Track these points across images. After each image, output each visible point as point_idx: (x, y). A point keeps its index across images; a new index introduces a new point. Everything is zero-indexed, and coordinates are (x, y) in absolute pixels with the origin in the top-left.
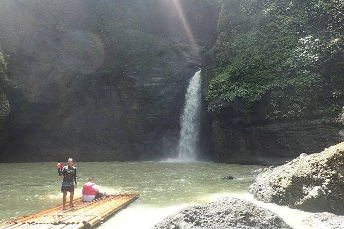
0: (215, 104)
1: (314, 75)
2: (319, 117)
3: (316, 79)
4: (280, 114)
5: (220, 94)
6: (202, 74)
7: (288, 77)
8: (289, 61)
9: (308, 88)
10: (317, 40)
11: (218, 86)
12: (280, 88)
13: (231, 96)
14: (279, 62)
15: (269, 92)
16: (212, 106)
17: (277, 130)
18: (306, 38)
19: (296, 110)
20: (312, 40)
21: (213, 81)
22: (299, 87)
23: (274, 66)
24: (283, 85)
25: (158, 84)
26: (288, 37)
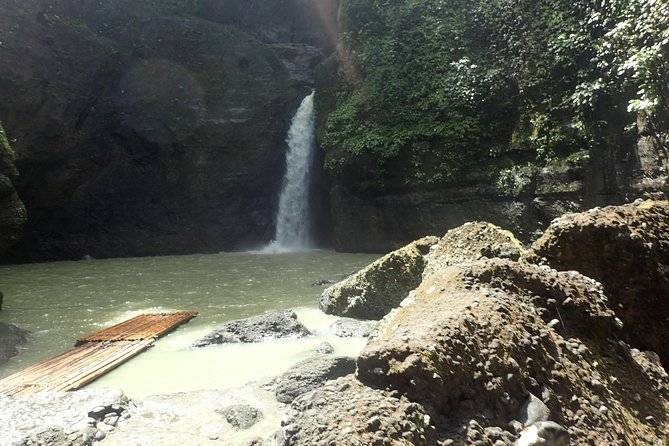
0: (334, 156)
1: (468, 121)
2: (473, 183)
3: (471, 127)
4: (424, 179)
5: (342, 139)
6: (315, 99)
7: (437, 119)
8: (438, 96)
9: (461, 140)
10: (473, 66)
11: (340, 124)
12: (426, 137)
13: (356, 145)
14: (425, 95)
15: (409, 142)
16: (330, 161)
17: (420, 202)
18: (461, 61)
19: (444, 172)
20: (468, 65)
21: (333, 116)
22: (451, 137)
23: (419, 100)
24: (428, 134)
25: (240, 121)
26: (439, 54)
